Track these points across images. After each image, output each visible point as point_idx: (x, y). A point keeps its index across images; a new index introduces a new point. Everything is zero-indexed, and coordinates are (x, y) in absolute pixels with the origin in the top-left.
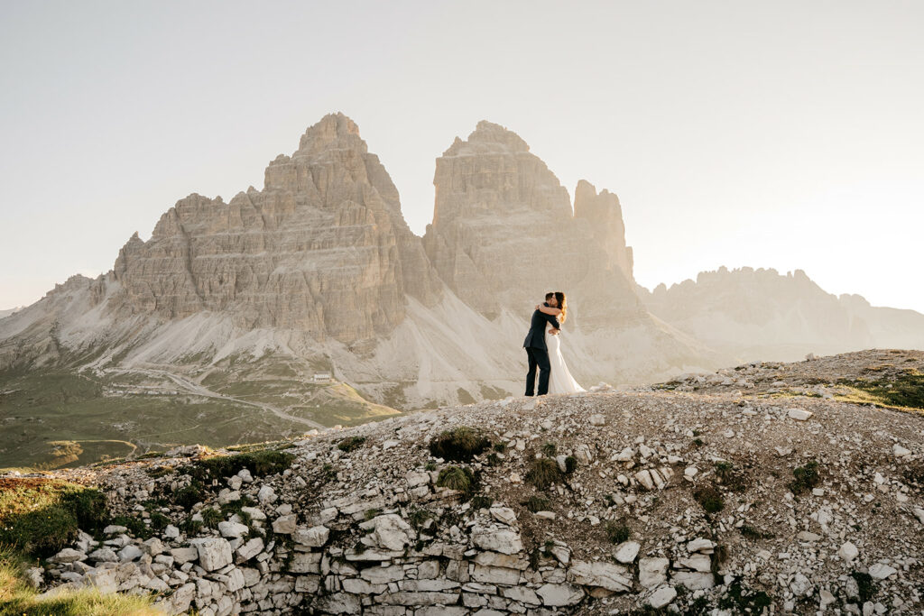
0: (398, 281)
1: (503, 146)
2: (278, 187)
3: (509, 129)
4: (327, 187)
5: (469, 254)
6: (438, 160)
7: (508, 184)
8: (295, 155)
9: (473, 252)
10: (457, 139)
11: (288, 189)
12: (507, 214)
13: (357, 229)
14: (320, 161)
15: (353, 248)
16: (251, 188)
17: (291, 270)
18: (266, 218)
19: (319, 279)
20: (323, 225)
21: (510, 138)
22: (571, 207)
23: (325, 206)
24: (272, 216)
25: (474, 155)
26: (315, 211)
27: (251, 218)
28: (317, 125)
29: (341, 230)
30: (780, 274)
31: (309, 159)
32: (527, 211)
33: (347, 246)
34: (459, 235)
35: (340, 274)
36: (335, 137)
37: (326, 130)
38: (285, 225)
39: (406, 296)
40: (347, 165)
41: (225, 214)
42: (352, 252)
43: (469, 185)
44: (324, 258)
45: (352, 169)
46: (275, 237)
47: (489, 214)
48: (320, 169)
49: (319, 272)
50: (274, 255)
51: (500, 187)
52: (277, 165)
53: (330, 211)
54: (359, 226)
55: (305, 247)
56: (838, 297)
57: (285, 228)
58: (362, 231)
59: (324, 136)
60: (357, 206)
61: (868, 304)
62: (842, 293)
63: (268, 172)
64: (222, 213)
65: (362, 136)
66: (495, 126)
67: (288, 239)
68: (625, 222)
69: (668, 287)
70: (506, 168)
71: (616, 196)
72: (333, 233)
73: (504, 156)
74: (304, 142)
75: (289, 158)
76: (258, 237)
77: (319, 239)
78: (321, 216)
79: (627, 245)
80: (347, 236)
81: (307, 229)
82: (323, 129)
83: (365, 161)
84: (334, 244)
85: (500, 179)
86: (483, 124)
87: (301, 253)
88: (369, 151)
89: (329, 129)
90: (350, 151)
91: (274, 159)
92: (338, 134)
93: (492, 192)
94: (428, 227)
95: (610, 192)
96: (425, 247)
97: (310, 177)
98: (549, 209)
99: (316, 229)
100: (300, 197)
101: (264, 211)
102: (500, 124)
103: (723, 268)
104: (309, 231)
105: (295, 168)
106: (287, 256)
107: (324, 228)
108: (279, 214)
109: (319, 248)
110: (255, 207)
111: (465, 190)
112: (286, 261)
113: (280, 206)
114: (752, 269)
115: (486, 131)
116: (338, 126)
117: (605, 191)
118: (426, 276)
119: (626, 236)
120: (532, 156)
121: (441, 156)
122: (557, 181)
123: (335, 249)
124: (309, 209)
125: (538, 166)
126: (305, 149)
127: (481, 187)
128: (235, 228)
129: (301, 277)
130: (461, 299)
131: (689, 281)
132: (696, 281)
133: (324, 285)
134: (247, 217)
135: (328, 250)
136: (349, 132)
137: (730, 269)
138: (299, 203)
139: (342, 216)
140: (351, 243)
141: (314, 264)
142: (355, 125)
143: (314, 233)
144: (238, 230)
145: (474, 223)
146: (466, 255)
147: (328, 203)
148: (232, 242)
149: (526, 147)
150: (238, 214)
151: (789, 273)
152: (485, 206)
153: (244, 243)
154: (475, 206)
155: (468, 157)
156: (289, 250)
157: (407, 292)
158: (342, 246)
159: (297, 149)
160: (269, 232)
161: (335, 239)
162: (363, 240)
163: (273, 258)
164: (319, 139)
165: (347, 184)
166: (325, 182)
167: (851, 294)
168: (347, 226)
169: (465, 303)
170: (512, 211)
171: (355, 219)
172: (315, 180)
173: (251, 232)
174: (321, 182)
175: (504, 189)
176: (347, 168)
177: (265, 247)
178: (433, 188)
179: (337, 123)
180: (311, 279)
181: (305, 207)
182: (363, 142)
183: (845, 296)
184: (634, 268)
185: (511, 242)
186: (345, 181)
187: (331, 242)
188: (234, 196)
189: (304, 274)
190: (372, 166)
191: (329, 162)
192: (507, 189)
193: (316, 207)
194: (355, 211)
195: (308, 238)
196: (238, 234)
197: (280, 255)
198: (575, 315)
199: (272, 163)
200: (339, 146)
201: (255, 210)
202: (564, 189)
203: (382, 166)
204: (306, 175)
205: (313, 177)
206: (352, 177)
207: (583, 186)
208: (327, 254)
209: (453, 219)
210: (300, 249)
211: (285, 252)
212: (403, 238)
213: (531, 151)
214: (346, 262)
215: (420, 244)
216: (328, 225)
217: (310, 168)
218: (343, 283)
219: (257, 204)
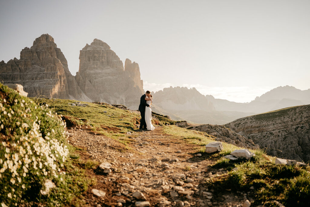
0: (67, 91)
1: (102, 47)
2: (25, 58)
3: (104, 42)
4: (43, 58)
5: (90, 82)
6: (81, 51)
7: (103, 59)
8: (31, 48)
9: (92, 81)
10: (87, 44)
11: (29, 59)
12: (103, 69)
13: (52, 73)
14: (40, 50)
15: (51, 79)
16: (15, 58)
17: (30, 86)
18: (21, 69)
19: (39, 90)
20: (41, 71)
21: (104, 45)
22: (123, 67)
23: (42, 65)
24: (23, 68)
25: (92, 50)
26: (38, 67)
27: (15, 69)
28: (39, 37)
29: (47, 73)
30: (188, 89)
31: (37, 49)
32: (109, 68)
33: (49, 79)
34: (87, 75)
35: (46, 88)
36: (46, 42)
37: (42, 40)
38: (28, 71)
39: (69, 95)
40: (50, 51)
41: (5, 67)
42: (51, 81)
43: (91, 59)
44: (41, 83)
45: (51, 53)
46: (24, 75)
47: (97, 69)
48: (40, 53)
49: (39, 87)
50: (24, 81)
51: (101, 60)
52: (25, 51)
53: (44, 67)
54: (53, 72)
55: (34, 79)
56: (205, 96)
57: (28, 72)
58: (54, 74)
59: (42, 42)
60: (53, 65)
61: (214, 98)
62: (206, 95)
63: (21, 53)
64: (4, 67)
65: (55, 42)
66: (100, 40)
67: (29, 76)
68: (140, 72)
69: (155, 93)
70: (103, 54)
71: (138, 64)
72: (44, 74)
73: (102, 51)
74: (35, 43)
75: (29, 48)
76: (18, 75)
77: (40, 76)
78: (40, 69)
79: (141, 80)
80: (49, 75)
81: (35, 73)
82: (41, 39)
83: (56, 51)
84: (45, 78)
85: (101, 58)
86: (95, 40)
87: (33, 81)
88: (57, 47)
89: (43, 39)
90: (51, 47)
91: (23, 49)
92: (47, 41)
93: (98, 62)
94: (77, 73)
95: (136, 63)
96: (76, 79)
97: (37, 55)
98: (116, 67)
99: (39, 73)
100: (33, 62)
101: (20, 66)
102: (101, 40)
103: (171, 87)
104: (36, 74)
105: (31, 52)
106: (28, 82)
107: (41, 72)
108: (25, 67)
109: (39, 79)
110: (17, 65)
111: (89, 61)
112: (27, 83)
113: (26, 65)
114: (180, 87)
115: (97, 42)
116: (47, 38)
117: (134, 62)
118: (76, 89)
119: (141, 77)
120: (111, 50)
121: (82, 50)
122: (119, 59)
123: (45, 80)
124: (36, 66)
125: (113, 54)
126: (35, 46)
127: (94, 60)
128: (9, 72)
129: (33, 89)
130: (87, 96)
131: (161, 91)
132: (163, 91)
133: (41, 92)
134: (13, 68)
135: (42, 80)
136: (51, 40)
137: (173, 87)
138: (33, 64)
139: (47, 69)
140: (50, 78)
141: (38, 85)
142: (53, 38)
143: (38, 74)
144: (10, 73)
145: (92, 72)
146: (89, 82)
147: (43, 64)
148: (8, 77)
149: (109, 47)
150: (10, 67)
151: (191, 88)
152: (96, 66)
153: (12, 77)
154: (92, 66)
155: (90, 50)
156: (29, 80)
157: (70, 94)
158: (47, 79)
159: (32, 46)
160: (22, 74)
161: (45, 76)
162: (54, 77)
163: (23, 82)
164: (40, 42)
165: (49, 58)
166: (42, 57)
167: (209, 95)
168: (49, 72)
169: (89, 97)
170: (105, 68)
171: (52, 70)
172: (39, 56)
173: (15, 73)
174: (40, 57)
175: (102, 61)
176: (49, 53)
177: (20, 79)
178: (79, 60)
179: (46, 37)
180: (36, 90)
181: (35, 65)
182: (55, 44)
183: (207, 96)
184: (143, 87)
185: (104, 78)
186: (49, 57)
187: (44, 77)
188: (9, 61)
189: (34, 88)
190: (58, 53)
191: (43, 50)
192: (103, 61)
193: (39, 65)
194: (52, 67)
195: (35, 76)
196: (10, 74)
197: (26, 81)
198: (124, 101)
199: (23, 50)
200: (47, 45)
201: (17, 66)
202: (121, 61)
203: (62, 52)
204: (35, 54)
205: (38, 55)
206: (51, 56)
207: (127, 60)
208: (42, 81)
209: (85, 70)
210: (33, 80)
211: (27, 81)
212: (68, 76)
213: (111, 49)
214: (49, 84)
215: (74, 78)
216: (43, 72)
217: (37, 52)
218: (48, 91)
219: (18, 64)
